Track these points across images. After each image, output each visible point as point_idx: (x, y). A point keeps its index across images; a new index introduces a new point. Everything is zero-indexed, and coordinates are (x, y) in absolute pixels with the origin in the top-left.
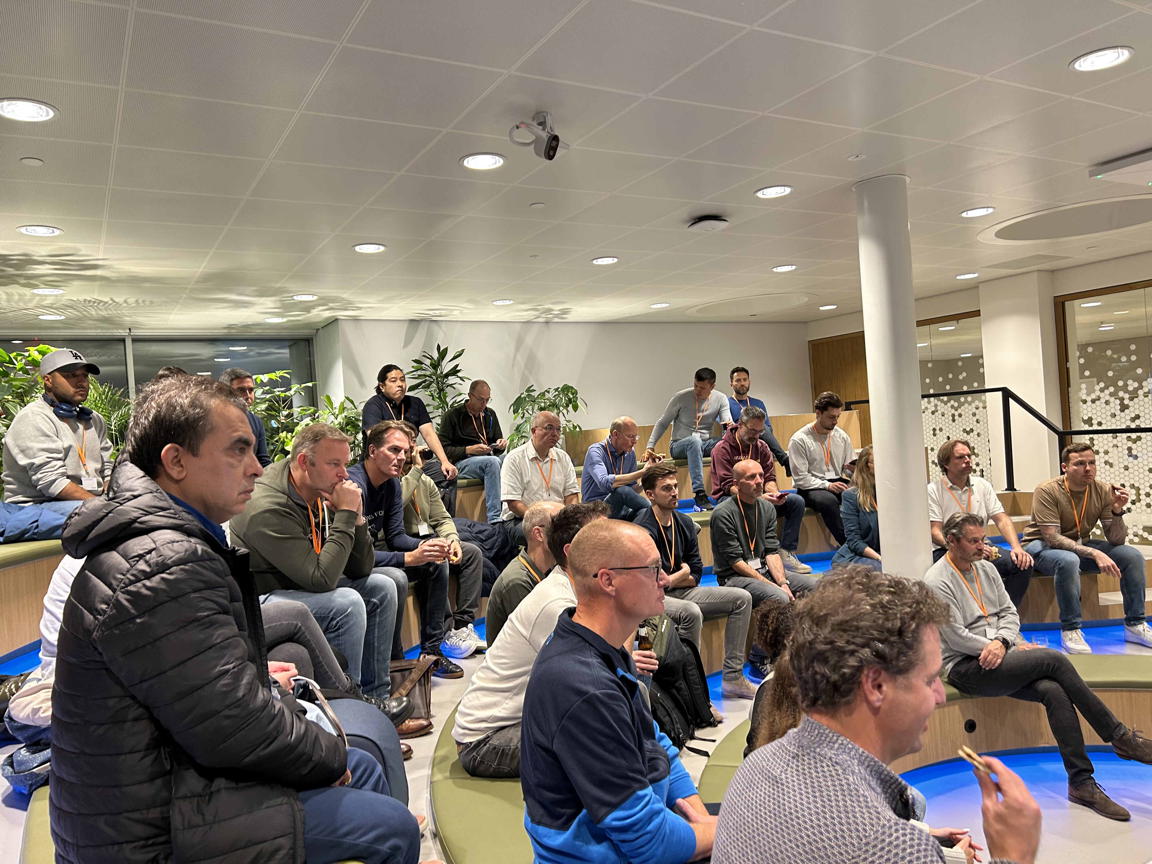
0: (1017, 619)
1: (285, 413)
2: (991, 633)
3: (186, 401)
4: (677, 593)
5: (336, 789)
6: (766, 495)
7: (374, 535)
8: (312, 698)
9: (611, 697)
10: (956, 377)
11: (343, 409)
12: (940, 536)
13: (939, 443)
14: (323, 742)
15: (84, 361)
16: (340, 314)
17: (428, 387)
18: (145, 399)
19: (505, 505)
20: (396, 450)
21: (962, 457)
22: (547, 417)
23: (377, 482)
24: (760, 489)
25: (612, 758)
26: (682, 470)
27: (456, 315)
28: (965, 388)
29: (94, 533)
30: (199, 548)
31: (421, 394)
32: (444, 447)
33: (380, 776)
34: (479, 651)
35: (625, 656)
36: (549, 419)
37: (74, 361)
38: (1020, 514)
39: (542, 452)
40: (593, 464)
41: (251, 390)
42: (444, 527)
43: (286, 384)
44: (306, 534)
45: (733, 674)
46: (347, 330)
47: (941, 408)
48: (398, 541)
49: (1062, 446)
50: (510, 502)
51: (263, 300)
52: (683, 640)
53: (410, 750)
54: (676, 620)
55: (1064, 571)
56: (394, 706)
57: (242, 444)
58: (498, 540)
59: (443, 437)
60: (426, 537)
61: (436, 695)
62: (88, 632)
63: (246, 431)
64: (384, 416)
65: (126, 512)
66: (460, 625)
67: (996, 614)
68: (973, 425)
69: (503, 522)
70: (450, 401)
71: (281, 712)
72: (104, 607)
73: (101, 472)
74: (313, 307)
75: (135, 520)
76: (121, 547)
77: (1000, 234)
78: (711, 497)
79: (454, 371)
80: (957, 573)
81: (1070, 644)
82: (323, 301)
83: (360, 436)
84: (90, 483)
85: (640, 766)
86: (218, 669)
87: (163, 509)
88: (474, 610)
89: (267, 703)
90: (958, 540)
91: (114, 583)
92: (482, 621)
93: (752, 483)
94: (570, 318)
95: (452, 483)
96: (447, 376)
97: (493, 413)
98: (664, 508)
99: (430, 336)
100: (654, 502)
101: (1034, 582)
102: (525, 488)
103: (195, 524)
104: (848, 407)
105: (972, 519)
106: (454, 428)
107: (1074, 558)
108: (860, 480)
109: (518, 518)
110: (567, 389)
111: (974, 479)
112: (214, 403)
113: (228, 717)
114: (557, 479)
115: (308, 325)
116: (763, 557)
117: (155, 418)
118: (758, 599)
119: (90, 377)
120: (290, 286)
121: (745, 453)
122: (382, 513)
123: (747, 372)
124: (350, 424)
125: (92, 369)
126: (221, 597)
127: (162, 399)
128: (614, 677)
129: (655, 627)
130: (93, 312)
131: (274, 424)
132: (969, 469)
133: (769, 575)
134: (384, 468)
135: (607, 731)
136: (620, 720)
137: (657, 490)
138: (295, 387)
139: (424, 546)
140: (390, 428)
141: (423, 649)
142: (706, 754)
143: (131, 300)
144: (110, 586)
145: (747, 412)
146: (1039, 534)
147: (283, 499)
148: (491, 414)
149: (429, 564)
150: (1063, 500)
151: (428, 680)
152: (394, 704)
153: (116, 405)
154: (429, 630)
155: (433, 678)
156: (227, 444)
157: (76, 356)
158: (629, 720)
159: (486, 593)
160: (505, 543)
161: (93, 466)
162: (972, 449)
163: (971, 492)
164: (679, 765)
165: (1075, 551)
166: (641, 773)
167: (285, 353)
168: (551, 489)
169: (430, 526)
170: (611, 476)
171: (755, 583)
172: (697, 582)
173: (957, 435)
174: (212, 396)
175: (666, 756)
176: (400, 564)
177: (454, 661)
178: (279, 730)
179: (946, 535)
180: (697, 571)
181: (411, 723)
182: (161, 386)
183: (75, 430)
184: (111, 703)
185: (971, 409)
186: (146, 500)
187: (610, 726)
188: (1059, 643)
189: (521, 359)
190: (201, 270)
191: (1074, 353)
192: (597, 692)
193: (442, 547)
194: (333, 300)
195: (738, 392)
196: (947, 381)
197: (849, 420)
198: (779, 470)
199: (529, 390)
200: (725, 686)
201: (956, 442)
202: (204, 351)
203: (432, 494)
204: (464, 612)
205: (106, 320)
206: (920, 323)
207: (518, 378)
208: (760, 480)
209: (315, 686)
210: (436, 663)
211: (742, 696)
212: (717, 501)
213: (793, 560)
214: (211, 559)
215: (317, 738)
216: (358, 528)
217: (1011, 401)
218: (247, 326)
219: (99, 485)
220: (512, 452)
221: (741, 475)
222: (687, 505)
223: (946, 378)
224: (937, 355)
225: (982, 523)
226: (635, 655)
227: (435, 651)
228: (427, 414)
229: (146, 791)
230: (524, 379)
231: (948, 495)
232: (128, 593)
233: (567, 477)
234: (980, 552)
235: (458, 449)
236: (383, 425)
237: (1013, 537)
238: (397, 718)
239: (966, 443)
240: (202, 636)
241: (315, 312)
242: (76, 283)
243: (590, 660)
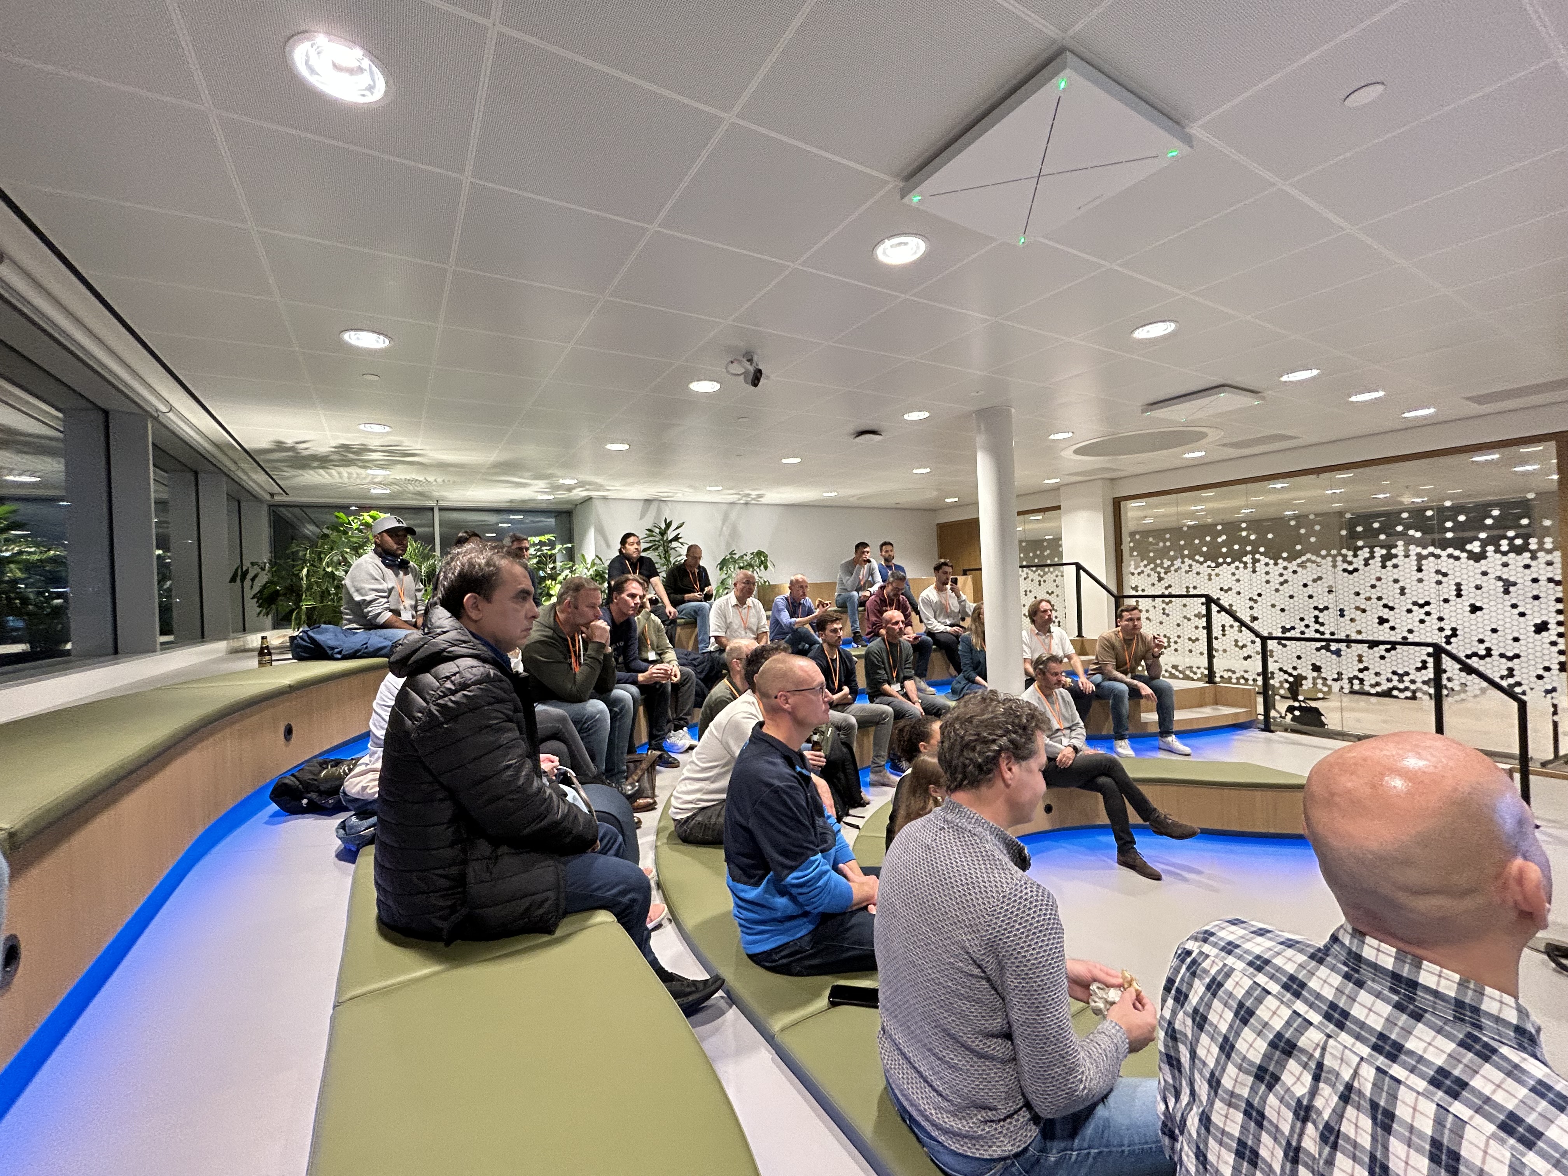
0: (1084, 731)
1: (551, 566)
2: (1065, 741)
3: (483, 561)
4: (839, 708)
5: (588, 856)
6: (905, 637)
7: (616, 660)
8: (569, 783)
9: (791, 787)
10: (1042, 552)
11: (593, 564)
12: (1031, 670)
13: (1029, 601)
14: (581, 820)
15: (405, 525)
16: (593, 494)
17: (657, 549)
18: (452, 559)
19: (713, 640)
20: (633, 596)
21: (1045, 611)
22: (745, 575)
23: (619, 620)
24: (901, 632)
25: (792, 833)
26: (844, 616)
27: (679, 497)
28: (1049, 562)
29: (413, 658)
30: (492, 672)
31: (652, 555)
32: (668, 594)
33: (620, 845)
34: (691, 748)
35: (802, 757)
36: (746, 576)
37: (397, 525)
38: (1086, 654)
39: (741, 601)
40: (779, 611)
41: (527, 549)
42: (667, 655)
43: (552, 545)
44: (566, 658)
45: (877, 769)
46: (599, 506)
47: (1031, 574)
48: (633, 665)
49: (1117, 607)
50: (716, 637)
51: (536, 482)
52: (843, 743)
53: (640, 822)
54: (838, 728)
55: (1117, 697)
56: (629, 789)
57: (524, 595)
58: (707, 666)
59: (667, 586)
60: (654, 662)
61: (659, 780)
62: (407, 733)
63: (527, 584)
64: (625, 571)
65: (437, 644)
66: (678, 728)
67: (1069, 728)
68: (1054, 589)
69: (711, 652)
70: (672, 560)
71: (550, 796)
72: (420, 715)
73: (415, 608)
74: (574, 488)
75: (444, 650)
76: (433, 671)
77: (1076, 452)
78: (864, 637)
79: (676, 538)
80: (1043, 698)
81: (1120, 750)
82: (582, 484)
83: (606, 585)
84: (406, 616)
85: (813, 838)
86: (505, 763)
87: (465, 642)
88: (688, 717)
89: (541, 790)
90: (1044, 673)
91: (428, 697)
92: (695, 725)
93: (896, 627)
94: (763, 500)
95: (673, 622)
96: (671, 541)
97: (704, 570)
98: (833, 646)
99: (659, 512)
100: (824, 640)
101: (1095, 704)
102: (728, 627)
103: (489, 654)
104: (965, 573)
105: (1054, 659)
106: (675, 580)
107: (1124, 687)
108: (973, 627)
109: (722, 650)
110: (760, 553)
111: (1054, 628)
112: (504, 563)
113: (512, 800)
114: (752, 621)
115: (568, 502)
116: (902, 683)
117: (460, 574)
118: (899, 715)
119: (409, 537)
120: (558, 472)
121: (891, 605)
122: (622, 644)
123: (891, 545)
124: (599, 575)
125: (410, 531)
126: (507, 708)
127: (465, 559)
128: (793, 773)
129: (823, 733)
130: (411, 488)
131: (542, 574)
132: (1050, 620)
133: (906, 695)
134: (625, 611)
135: (790, 814)
136: (798, 805)
137: (827, 632)
138: (558, 547)
139: (653, 669)
140: (628, 579)
141: (651, 747)
142: (857, 827)
143: (440, 480)
144: (425, 700)
145: (893, 575)
146: (1100, 670)
147: (550, 633)
148: (703, 570)
149: (656, 683)
150: (1117, 644)
151: (654, 769)
152: (629, 787)
153: (426, 557)
154: (655, 732)
155: (658, 767)
156: (512, 594)
157: (399, 521)
158: (804, 804)
159: (699, 705)
160: (712, 668)
161: (409, 602)
162: (1053, 606)
163: (1052, 637)
164: (842, 837)
165: (1126, 683)
166: (812, 842)
167: (551, 521)
168: (747, 628)
169: (657, 654)
170: (793, 620)
171: (896, 702)
172: (854, 700)
173: (1042, 595)
174: (503, 557)
175: (833, 831)
176: (635, 682)
177: (672, 755)
178: (549, 810)
179: (1035, 669)
180: (854, 692)
181: (641, 801)
182: (464, 549)
183: (397, 575)
184: (424, 787)
185: (1053, 577)
186: (452, 635)
187: (791, 809)
188: (1112, 749)
189: (726, 531)
190: (492, 459)
191: (1126, 539)
192: (781, 785)
193: (666, 670)
194: (590, 483)
195: (886, 560)
196: (1035, 556)
197: (965, 583)
198: (914, 618)
199: (731, 554)
200: (871, 777)
201: (1041, 601)
202: (492, 518)
203: (659, 630)
204: (681, 719)
205: (421, 494)
206: (1020, 513)
207: (723, 546)
208: (901, 625)
209: (572, 773)
210: (660, 757)
211: (884, 785)
212: (869, 641)
213: (923, 685)
214: (501, 681)
215: (576, 817)
216: (606, 656)
217: (1082, 572)
218: (524, 501)
219: (413, 617)
220: (718, 600)
221: (888, 621)
222: (847, 643)
223: (1035, 554)
224: (1030, 537)
225: (1061, 662)
226: (808, 754)
227: (659, 748)
228: (656, 569)
229: (448, 853)
230: (728, 544)
231: (1035, 638)
232: (438, 705)
233: (759, 619)
234: (1059, 683)
235: (679, 597)
236: (623, 578)
237: (1080, 670)
238: (632, 798)
239: (1049, 602)
240: (492, 739)
241: (575, 492)
242: (398, 466)
243: (775, 760)
